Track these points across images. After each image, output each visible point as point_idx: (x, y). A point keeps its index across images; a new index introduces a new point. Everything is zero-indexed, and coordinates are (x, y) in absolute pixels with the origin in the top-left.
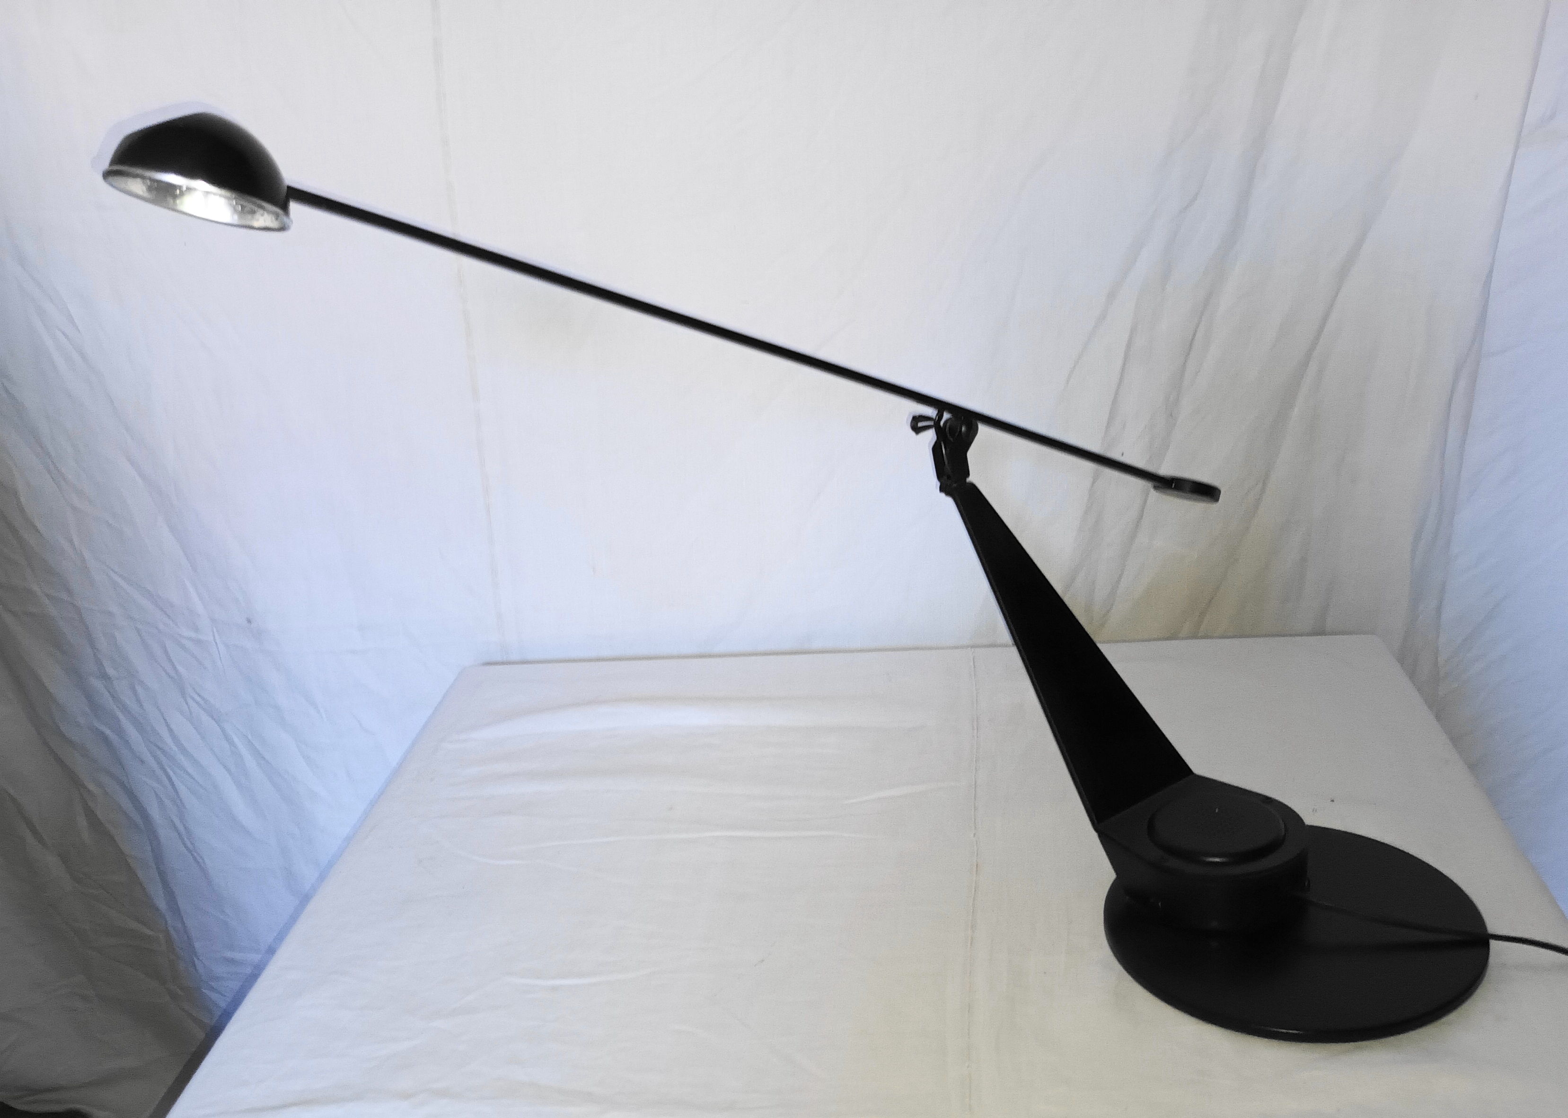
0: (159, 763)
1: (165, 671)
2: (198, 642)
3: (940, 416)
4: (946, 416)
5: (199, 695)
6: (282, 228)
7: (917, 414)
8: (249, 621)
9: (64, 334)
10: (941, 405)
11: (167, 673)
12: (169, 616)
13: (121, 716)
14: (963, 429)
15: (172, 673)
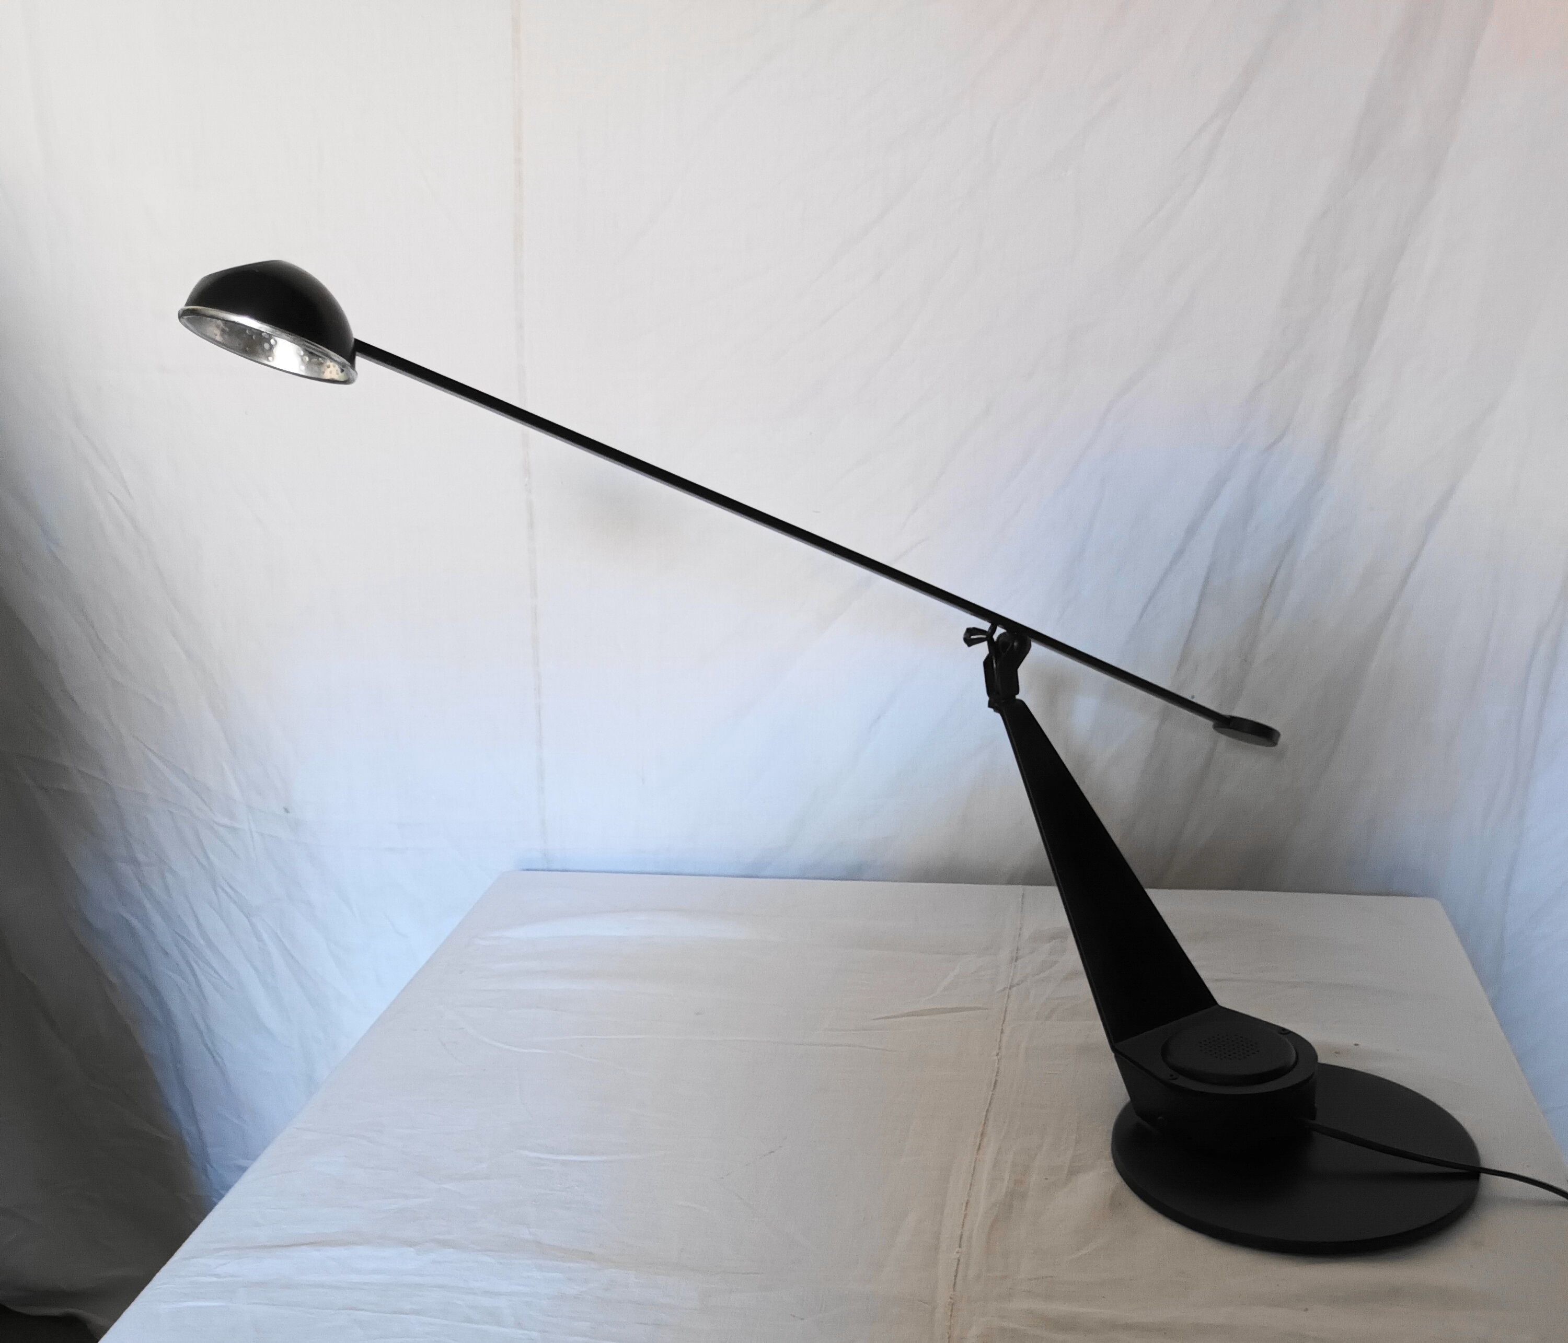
0: (184, 956)
1: (198, 860)
2: (233, 830)
3: (993, 630)
4: (1000, 631)
5: (231, 887)
6: (346, 382)
7: (971, 626)
8: (287, 811)
9: (115, 498)
10: (995, 619)
11: (200, 863)
12: (205, 803)
13: (148, 905)
14: (1015, 644)
15: (205, 863)
